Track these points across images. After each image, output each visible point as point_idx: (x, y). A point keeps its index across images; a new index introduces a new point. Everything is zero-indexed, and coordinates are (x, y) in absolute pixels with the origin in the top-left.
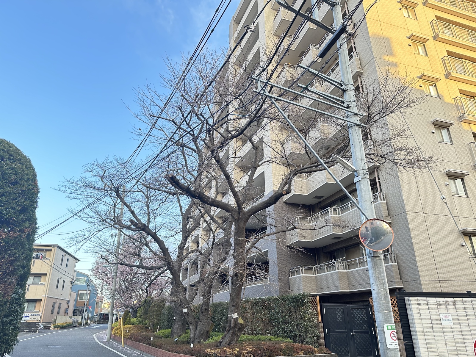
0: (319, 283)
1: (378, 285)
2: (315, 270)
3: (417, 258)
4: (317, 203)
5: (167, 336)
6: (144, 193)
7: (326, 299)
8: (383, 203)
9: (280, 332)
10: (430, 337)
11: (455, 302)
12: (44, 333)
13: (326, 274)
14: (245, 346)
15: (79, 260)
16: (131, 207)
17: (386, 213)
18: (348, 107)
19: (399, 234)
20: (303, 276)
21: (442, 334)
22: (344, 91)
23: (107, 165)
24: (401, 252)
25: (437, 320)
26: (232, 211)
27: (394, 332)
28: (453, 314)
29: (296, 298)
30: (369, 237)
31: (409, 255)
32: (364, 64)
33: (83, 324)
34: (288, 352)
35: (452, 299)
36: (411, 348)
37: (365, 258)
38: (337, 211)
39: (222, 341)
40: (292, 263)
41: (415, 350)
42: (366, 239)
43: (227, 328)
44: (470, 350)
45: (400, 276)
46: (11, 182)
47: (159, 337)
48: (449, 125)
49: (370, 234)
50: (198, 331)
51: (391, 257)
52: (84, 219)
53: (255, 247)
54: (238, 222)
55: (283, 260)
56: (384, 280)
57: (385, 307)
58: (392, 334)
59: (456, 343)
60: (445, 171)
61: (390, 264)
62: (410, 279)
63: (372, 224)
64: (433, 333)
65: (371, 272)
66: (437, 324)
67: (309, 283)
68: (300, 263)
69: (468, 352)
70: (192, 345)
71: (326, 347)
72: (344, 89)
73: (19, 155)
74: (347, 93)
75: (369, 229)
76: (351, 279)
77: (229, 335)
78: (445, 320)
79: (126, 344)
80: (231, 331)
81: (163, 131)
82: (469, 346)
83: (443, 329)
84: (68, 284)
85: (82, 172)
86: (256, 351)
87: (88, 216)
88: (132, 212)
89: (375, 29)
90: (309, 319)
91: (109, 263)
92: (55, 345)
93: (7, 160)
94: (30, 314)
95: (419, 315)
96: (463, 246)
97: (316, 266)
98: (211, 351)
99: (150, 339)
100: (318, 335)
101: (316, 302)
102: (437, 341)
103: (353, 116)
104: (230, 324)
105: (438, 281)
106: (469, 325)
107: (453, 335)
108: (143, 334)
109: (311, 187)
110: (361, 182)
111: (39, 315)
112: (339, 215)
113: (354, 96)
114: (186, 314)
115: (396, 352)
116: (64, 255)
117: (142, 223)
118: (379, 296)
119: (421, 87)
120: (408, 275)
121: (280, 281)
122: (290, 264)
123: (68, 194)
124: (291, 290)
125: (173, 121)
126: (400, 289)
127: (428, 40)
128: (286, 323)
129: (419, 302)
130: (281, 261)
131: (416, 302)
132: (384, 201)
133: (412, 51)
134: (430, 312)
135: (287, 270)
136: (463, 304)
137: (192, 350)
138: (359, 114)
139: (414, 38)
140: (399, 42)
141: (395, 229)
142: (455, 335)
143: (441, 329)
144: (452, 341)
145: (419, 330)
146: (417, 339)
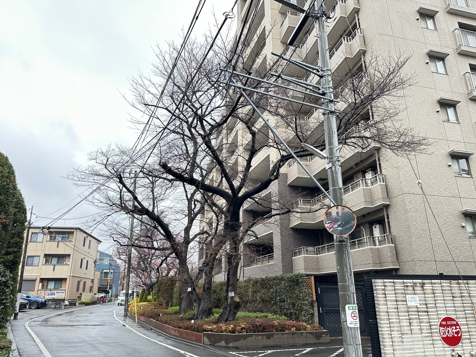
0: (320, 263)
2: (317, 251)
5: (176, 313)
6: (148, 179)
8: (382, 184)
9: (277, 310)
10: (394, 317)
11: (424, 284)
13: (326, 255)
14: (240, 323)
15: (101, 242)
17: (385, 195)
18: (324, 94)
19: (396, 216)
20: (305, 256)
21: (407, 314)
22: (321, 77)
23: (110, 152)
24: (398, 233)
25: (402, 301)
26: (226, 196)
27: (355, 312)
28: (420, 296)
32: (367, 42)
33: (107, 301)
34: (280, 329)
35: (421, 281)
36: (375, 327)
37: (365, 239)
39: (220, 318)
41: (379, 329)
44: (434, 329)
45: (397, 257)
47: (169, 314)
48: (455, 103)
50: (200, 309)
51: (388, 239)
52: (96, 204)
53: (251, 231)
55: (287, 241)
58: (352, 314)
59: (420, 323)
60: (449, 151)
61: (387, 245)
62: (406, 260)
64: (397, 313)
66: (402, 304)
67: (310, 263)
68: (304, 244)
69: (432, 331)
70: (193, 321)
71: (319, 324)
72: (321, 75)
74: (324, 79)
77: (226, 313)
78: (411, 301)
79: (140, 320)
80: (228, 309)
81: (159, 119)
82: (434, 325)
83: (408, 309)
84: (91, 265)
85: (88, 160)
87: (99, 202)
88: (135, 198)
90: (303, 298)
91: (121, 244)
94: (55, 292)
96: (463, 227)
97: (319, 247)
98: (208, 327)
99: (159, 315)
100: (312, 313)
102: (401, 321)
103: (328, 103)
104: (228, 302)
105: (434, 262)
106: (437, 305)
107: (418, 315)
109: (314, 170)
111: (64, 293)
114: (190, 293)
115: (356, 330)
116: (86, 237)
117: (144, 208)
119: (427, 63)
120: (404, 256)
121: (283, 261)
122: (294, 245)
123: (76, 182)
124: (294, 269)
125: (167, 109)
126: (396, 270)
127: (438, 12)
128: (284, 302)
129: (385, 284)
130: (284, 243)
131: (382, 284)
132: (383, 182)
133: (420, 24)
134: (396, 294)
135: (290, 251)
136: (431, 285)
137: (192, 326)
138: (334, 100)
139: (421, 11)
140: (405, 16)
141: (393, 211)
142: (421, 315)
143: (406, 310)
144: (417, 320)
145: (384, 310)
146: (381, 319)
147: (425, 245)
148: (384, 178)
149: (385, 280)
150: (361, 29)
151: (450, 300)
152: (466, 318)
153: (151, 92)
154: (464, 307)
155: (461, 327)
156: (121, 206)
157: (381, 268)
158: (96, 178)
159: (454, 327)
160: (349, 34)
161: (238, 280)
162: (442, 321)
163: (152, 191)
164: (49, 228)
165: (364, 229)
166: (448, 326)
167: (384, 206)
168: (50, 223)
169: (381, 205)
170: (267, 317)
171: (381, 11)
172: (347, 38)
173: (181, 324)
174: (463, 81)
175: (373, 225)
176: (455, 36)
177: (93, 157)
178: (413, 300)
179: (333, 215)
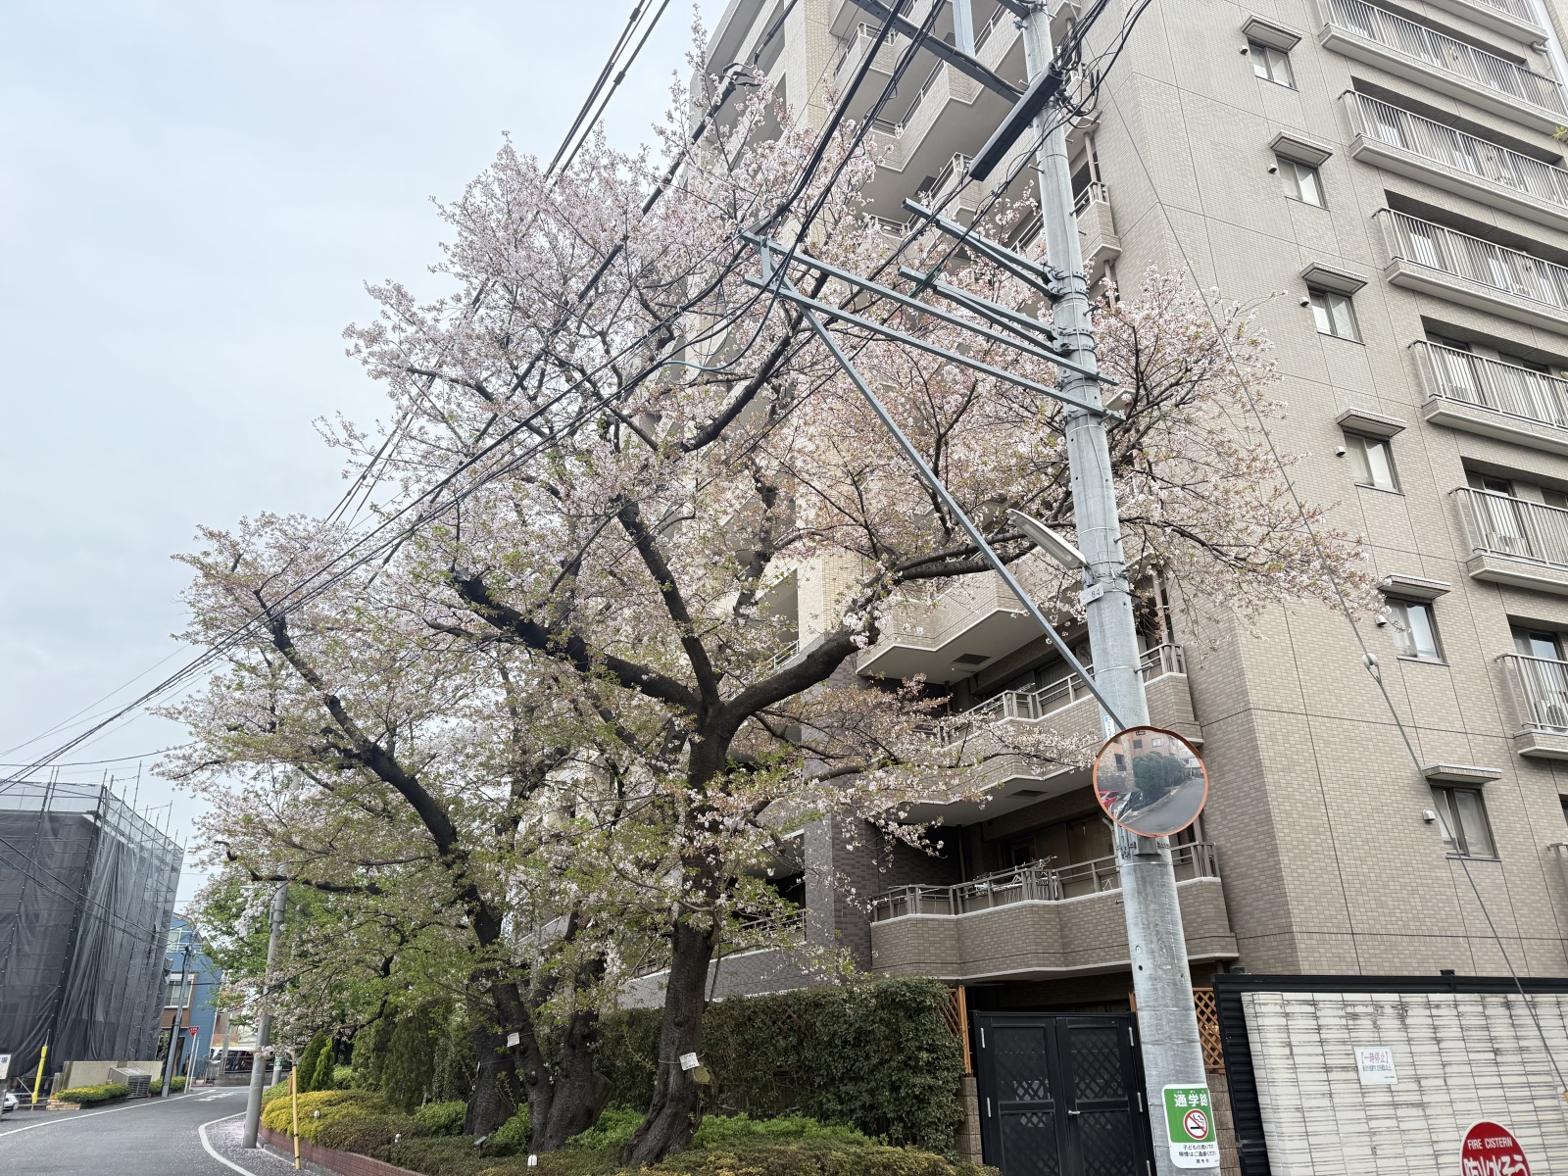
0: (968, 943)
1: (1153, 952)
2: (955, 900)
3: (1285, 859)
4: (968, 679)
7: (988, 996)
8: (1176, 678)
10: (1320, 1126)
11: (1404, 1007)
13: (989, 914)
17: (1187, 712)
18: (1067, 353)
19: (1226, 783)
20: (917, 919)
21: (1362, 1114)
22: (1055, 298)
24: (1233, 840)
25: (1344, 1068)
26: (681, 700)
28: (1396, 1048)
29: (890, 994)
31: (1260, 850)
32: (1124, 225)
33: (166, 1089)
35: (1395, 997)
36: (1259, 1165)
38: (1031, 706)
40: (881, 879)
41: (1275, 1171)
42: (1118, 797)
43: (655, 1099)
44: (1448, 1166)
45: (1230, 920)
48: (1390, 431)
49: (1132, 778)
51: (1200, 857)
55: (853, 866)
56: (1174, 934)
57: (1176, 1028)
59: (1405, 1144)
61: (1197, 879)
62: (1259, 930)
63: (1137, 744)
64: (1331, 1113)
65: (1131, 908)
66: (1346, 1081)
67: (934, 942)
68: (907, 876)
69: (1443, 1173)
70: (532, 1160)
71: (984, 1160)
72: (1054, 292)
74: (1064, 304)
76: (1071, 930)
77: (662, 1123)
78: (1372, 1068)
83: (1363, 1097)
88: (332, 703)
89: (1162, 110)
91: (254, 875)
96: (1428, 821)
97: (960, 885)
100: (959, 1120)
101: (954, 1009)
102: (1345, 1140)
103: (1079, 383)
105: (1349, 937)
106: (1449, 1081)
107: (1397, 1118)
108: (368, 1124)
109: (948, 626)
110: (1103, 605)
112: (1036, 717)
113: (1085, 315)
114: (518, 1054)
117: (364, 740)
118: (1156, 989)
119: (1304, 304)
120: (1255, 918)
122: (876, 882)
124: (877, 965)
125: (479, 389)
126: (1227, 963)
127: (1331, 154)
129: (1289, 1009)
130: (843, 871)
131: (1278, 1009)
132: (1181, 672)
133: (1279, 187)
134: (1322, 1042)
136: (1428, 1012)
138: (1099, 375)
139: (1283, 148)
140: (1237, 157)
141: (1216, 766)
142: (1403, 1119)
143: (1356, 1100)
144: (1394, 1137)
145: (1288, 1102)
146: (1281, 1135)
147: (1320, 880)
148: (1183, 659)
149: (1288, 996)
150: (1103, 186)
151: (1487, 1062)
152: (1539, 1124)
154: (1529, 1085)
155: (1528, 1157)
159: (1506, 1159)
162: (1468, 1137)
166: (1487, 1154)
174: (1408, 369)
176: (1379, 231)
178: (1376, 1063)
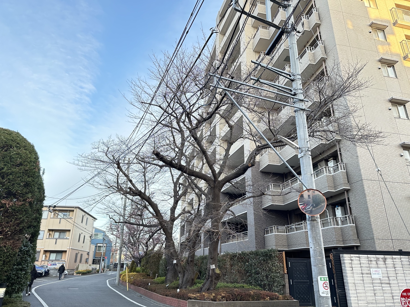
0: (289, 240)
1: (314, 244)
2: (286, 230)
3: (372, 220)
4: (290, 172)
5: (163, 282)
6: (141, 165)
8: (343, 172)
9: (252, 281)
10: (360, 288)
11: (385, 259)
12: (67, 278)
13: (295, 233)
14: (220, 292)
15: (96, 219)
16: (129, 177)
18: (295, 95)
20: (276, 234)
21: (372, 285)
22: (293, 81)
23: (110, 142)
24: (358, 214)
25: (367, 274)
26: (209, 180)
27: (326, 283)
28: (382, 269)
29: (265, 253)
30: (311, 203)
31: (365, 217)
32: (328, 51)
33: (100, 271)
34: (256, 298)
35: (383, 256)
36: (344, 296)
37: (329, 219)
39: (202, 288)
40: (267, 223)
41: (347, 298)
43: (207, 277)
44: (396, 299)
45: (358, 236)
46: (17, 164)
47: (156, 283)
48: (405, 102)
50: (185, 279)
51: (349, 219)
52: (96, 186)
53: (229, 210)
54: (214, 189)
55: (259, 221)
56: (319, 239)
57: (319, 262)
58: (324, 284)
59: (383, 293)
60: (401, 143)
61: (348, 225)
62: (365, 238)
64: (363, 285)
65: (309, 233)
66: (367, 277)
67: (281, 240)
68: (274, 223)
69: (395, 301)
70: (178, 290)
71: (290, 295)
72: (292, 79)
73: (24, 142)
74: (295, 82)
75: (311, 197)
77: (208, 282)
78: (375, 274)
79: (130, 289)
80: (210, 280)
81: (152, 114)
82: (396, 296)
83: (372, 281)
84: (88, 239)
85: (91, 149)
86: (229, 296)
87: (98, 184)
88: (131, 181)
89: (338, 19)
90: (276, 271)
91: (116, 222)
92: (74, 288)
93: (15, 147)
94: (57, 262)
95: (351, 269)
97: (288, 226)
98: (192, 295)
99: (148, 284)
100: (283, 285)
101: (282, 257)
102: (367, 291)
103: (298, 102)
104: (209, 273)
105: (391, 240)
106: (397, 278)
107: (382, 286)
108: (143, 281)
110: (304, 158)
113: (300, 84)
114: (176, 265)
115: (327, 299)
116: (84, 215)
117: (138, 190)
118: (315, 253)
119: (380, 69)
120: (364, 235)
121: (257, 238)
122: (266, 224)
123: (80, 167)
124: (266, 246)
125: (160, 107)
126: (357, 247)
127: (388, 26)
128: (258, 274)
129: (352, 258)
130: (257, 222)
131: (349, 258)
132: (344, 170)
133: (372, 37)
134: (361, 267)
135: (263, 230)
136: (392, 260)
137: (178, 294)
138: (304, 100)
139: (373, 26)
140: (360, 30)
141: (353, 195)
142: (384, 287)
143: (370, 282)
144: (381, 291)
145: (351, 281)
146: (349, 289)
147: (383, 225)
148: (345, 166)
149: (352, 255)
150: (322, 41)
153: (147, 92)
156: (118, 188)
157: (343, 246)
158: (97, 163)
160: (311, 45)
161: (218, 254)
162: (402, 292)
163: (144, 175)
164: (55, 206)
165: (328, 210)
166: (408, 297)
167: (345, 190)
168: (56, 202)
169: (343, 190)
170: (243, 287)
171: (339, 26)
172: (310, 48)
173: (168, 293)
175: (335, 207)
177: (96, 146)
178: (376, 273)
179: (305, 198)
